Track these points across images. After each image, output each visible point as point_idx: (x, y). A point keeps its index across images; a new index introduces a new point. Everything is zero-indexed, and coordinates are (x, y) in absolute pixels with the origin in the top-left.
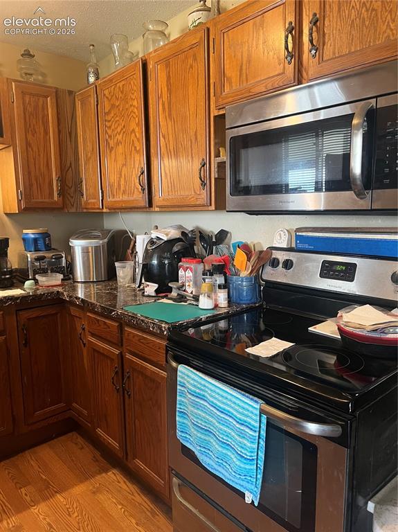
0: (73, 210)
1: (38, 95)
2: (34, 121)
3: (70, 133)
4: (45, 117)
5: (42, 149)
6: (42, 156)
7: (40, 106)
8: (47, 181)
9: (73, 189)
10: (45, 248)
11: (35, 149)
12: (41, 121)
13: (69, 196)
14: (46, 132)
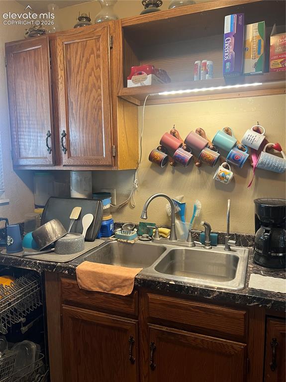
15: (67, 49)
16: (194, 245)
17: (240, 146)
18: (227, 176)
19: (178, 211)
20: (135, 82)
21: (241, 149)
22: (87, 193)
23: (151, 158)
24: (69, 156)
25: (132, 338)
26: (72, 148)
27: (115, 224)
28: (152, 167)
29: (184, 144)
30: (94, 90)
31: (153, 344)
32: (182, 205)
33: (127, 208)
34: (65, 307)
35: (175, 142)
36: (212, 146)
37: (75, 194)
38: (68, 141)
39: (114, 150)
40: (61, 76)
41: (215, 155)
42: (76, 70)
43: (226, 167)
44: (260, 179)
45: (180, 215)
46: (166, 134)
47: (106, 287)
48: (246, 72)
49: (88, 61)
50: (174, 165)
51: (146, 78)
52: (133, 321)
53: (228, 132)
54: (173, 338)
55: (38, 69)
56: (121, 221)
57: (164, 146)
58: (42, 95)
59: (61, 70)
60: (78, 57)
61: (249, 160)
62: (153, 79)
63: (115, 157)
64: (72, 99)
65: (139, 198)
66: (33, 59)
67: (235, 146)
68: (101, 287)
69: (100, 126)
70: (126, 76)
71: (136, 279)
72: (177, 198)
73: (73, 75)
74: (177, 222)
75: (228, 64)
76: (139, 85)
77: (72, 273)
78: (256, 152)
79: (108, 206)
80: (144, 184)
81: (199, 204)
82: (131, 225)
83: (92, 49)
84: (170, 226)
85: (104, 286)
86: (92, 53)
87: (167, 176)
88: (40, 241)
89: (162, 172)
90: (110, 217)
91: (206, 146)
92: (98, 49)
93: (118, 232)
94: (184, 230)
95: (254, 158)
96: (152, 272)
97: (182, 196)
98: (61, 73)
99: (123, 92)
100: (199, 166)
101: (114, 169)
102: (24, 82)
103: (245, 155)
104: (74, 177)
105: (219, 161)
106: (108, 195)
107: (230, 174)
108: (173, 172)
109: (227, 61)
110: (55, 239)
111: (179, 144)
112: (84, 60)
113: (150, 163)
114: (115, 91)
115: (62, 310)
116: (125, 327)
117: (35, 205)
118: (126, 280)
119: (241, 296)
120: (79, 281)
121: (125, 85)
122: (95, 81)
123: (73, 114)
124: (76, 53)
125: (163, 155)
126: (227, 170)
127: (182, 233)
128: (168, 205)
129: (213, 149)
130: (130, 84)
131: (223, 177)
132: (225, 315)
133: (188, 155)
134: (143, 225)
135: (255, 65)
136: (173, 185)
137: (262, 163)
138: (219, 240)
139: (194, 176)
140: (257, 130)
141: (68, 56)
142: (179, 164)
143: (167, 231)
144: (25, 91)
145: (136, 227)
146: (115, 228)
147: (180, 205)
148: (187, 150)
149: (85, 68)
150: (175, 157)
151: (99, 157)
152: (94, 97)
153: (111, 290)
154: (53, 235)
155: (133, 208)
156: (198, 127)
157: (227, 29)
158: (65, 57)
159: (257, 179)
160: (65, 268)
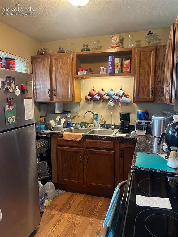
0: (159, 102)
1: (147, 52)
2: (144, 63)
3: (162, 66)
4: (150, 60)
5: (146, 75)
6: (146, 78)
7: (148, 56)
8: (147, 89)
9: (160, 92)
10: (144, 119)
11: (143, 75)
12: (147, 63)
13: (157, 95)
14: (149, 67)
15: (56, 61)
16: (101, 129)
17: (116, 95)
18: (112, 105)
19: (96, 117)
20: (80, 73)
21: (116, 96)
22: (61, 111)
23: (86, 98)
24: (57, 97)
25: (81, 154)
26: (58, 95)
27: (72, 123)
28: (86, 102)
29: (97, 94)
30: (66, 75)
31: (88, 155)
32: (97, 115)
33: (77, 117)
34: (58, 147)
35: (94, 93)
36: (107, 95)
37: (57, 112)
38: (56, 92)
39: (73, 96)
40: (54, 70)
41: (108, 97)
42: (59, 68)
43: (112, 102)
44: (123, 106)
45: (96, 119)
46: (91, 90)
47: (73, 139)
48: (115, 72)
49: (64, 65)
50: (94, 101)
51: (84, 72)
52: (82, 149)
53: (112, 90)
54: (94, 152)
55: (45, 66)
56: (74, 122)
57: (90, 94)
58: (46, 76)
59: (54, 67)
60: (60, 63)
61: (119, 99)
62: (87, 72)
63: (73, 98)
64: (57, 77)
65: (81, 113)
66: (43, 62)
67: (114, 94)
68: (71, 139)
69: (68, 87)
70: (78, 71)
71: (82, 135)
72: (95, 113)
73: (58, 69)
74: (95, 121)
75: (110, 70)
76: (82, 74)
77: (61, 135)
78: (121, 97)
79: (69, 116)
80: (83, 108)
81: (103, 115)
82: (78, 123)
83: (66, 61)
84: (93, 123)
85: (72, 138)
86: (66, 62)
87: (91, 105)
88: (48, 126)
89: (89, 104)
90: (70, 120)
91: (105, 94)
92: (68, 61)
93: (74, 125)
94: (98, 124)
95: (120, 98)
96: (87, 134)
97: (97, 112)
98: (54, 68)
99: (76, 76)
100: (102, 101)
101: (73, 102)
102: (39, 71)
103: (117, 98)
104: (57, 105)
105: (109, 100)
106: (70, 112)
107: (112, 104)
108: (94, 104)
109: (110, 69)
110: (53, 126)
111: (95, 94)
112: (63, 65)
113: (85, 100)
114: (73, 76)
115: (57, 148)
116: (79, 151)
117: (40, 116)
118: (79, 136)
119: (112, 137)
120: (64, 137)
121: (77, 74)
122: (67, 72)
123: (58, 83)
124: (60, 62)
125: (90, 97)
126: (112, 103)
127: (97, 125)
128: (92, 115)
129: (107, 96)
130: (79, 73)
131: (110, 105)
132: (108, 143)
133: (99, 98)
134: (83, 123)
135: (118, 71)
136: (94, 108)
137: (122, 100)
138: (109, 127)
139: (101, 105)
140: (121, 90)
141: (57, 63)
142: (95, 100)
143: (92, 124)
144: (39, 74)
145: (80, 124)
146: (72, 125)
147: (96, 115)
148: (98, 96)
149: (63, 67)
150: (94, 98)
151: (68, 98)
152: (66, 77)
153: (75, 139)
154: (53, 125)
155: (79, 117)
156: (102, 88)
157: (109, 60)
158: (56, 63)
159: (122, 106)
160: (59, 134)
